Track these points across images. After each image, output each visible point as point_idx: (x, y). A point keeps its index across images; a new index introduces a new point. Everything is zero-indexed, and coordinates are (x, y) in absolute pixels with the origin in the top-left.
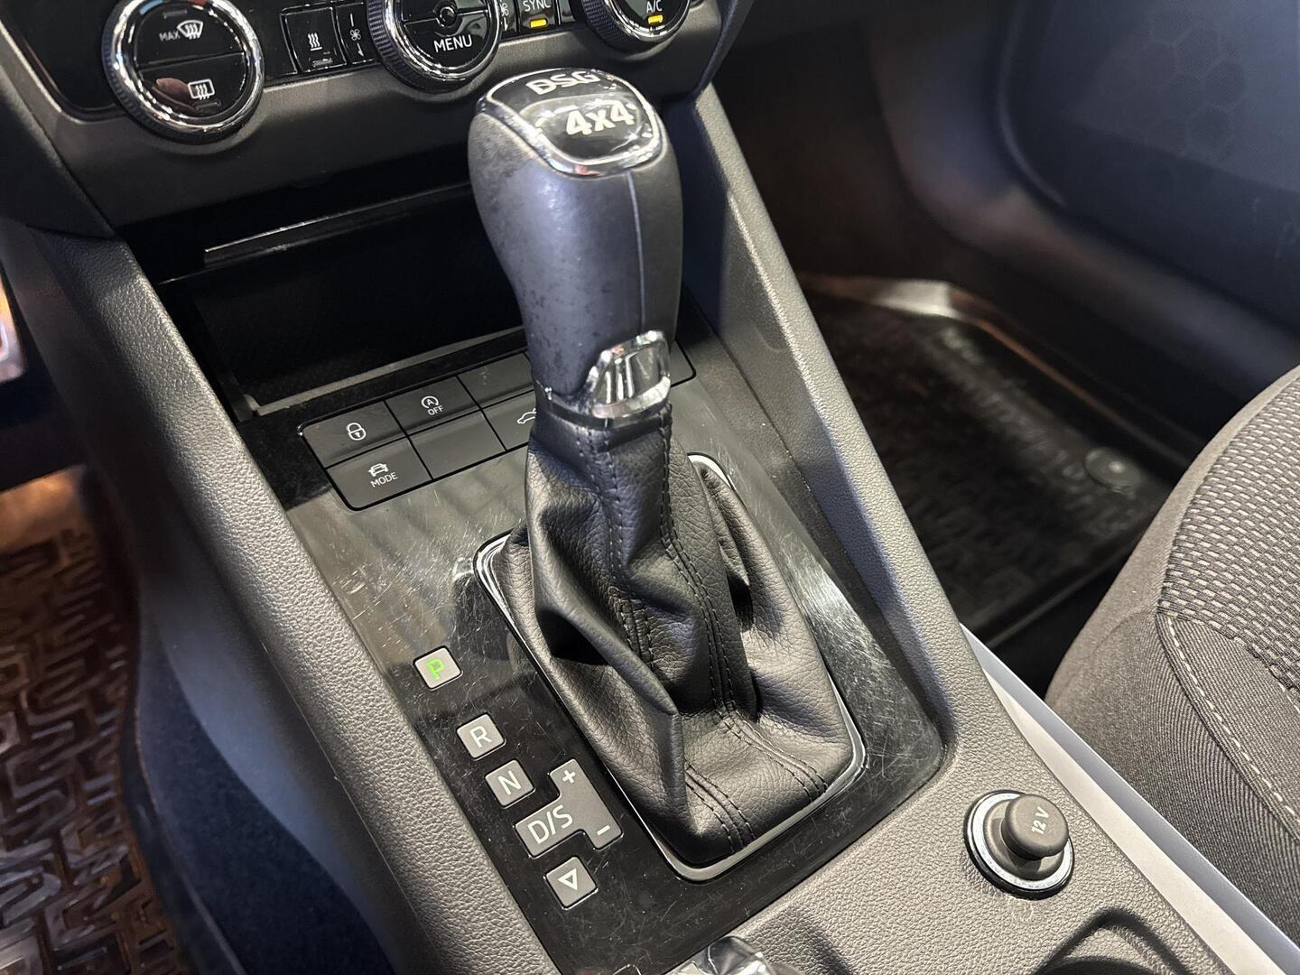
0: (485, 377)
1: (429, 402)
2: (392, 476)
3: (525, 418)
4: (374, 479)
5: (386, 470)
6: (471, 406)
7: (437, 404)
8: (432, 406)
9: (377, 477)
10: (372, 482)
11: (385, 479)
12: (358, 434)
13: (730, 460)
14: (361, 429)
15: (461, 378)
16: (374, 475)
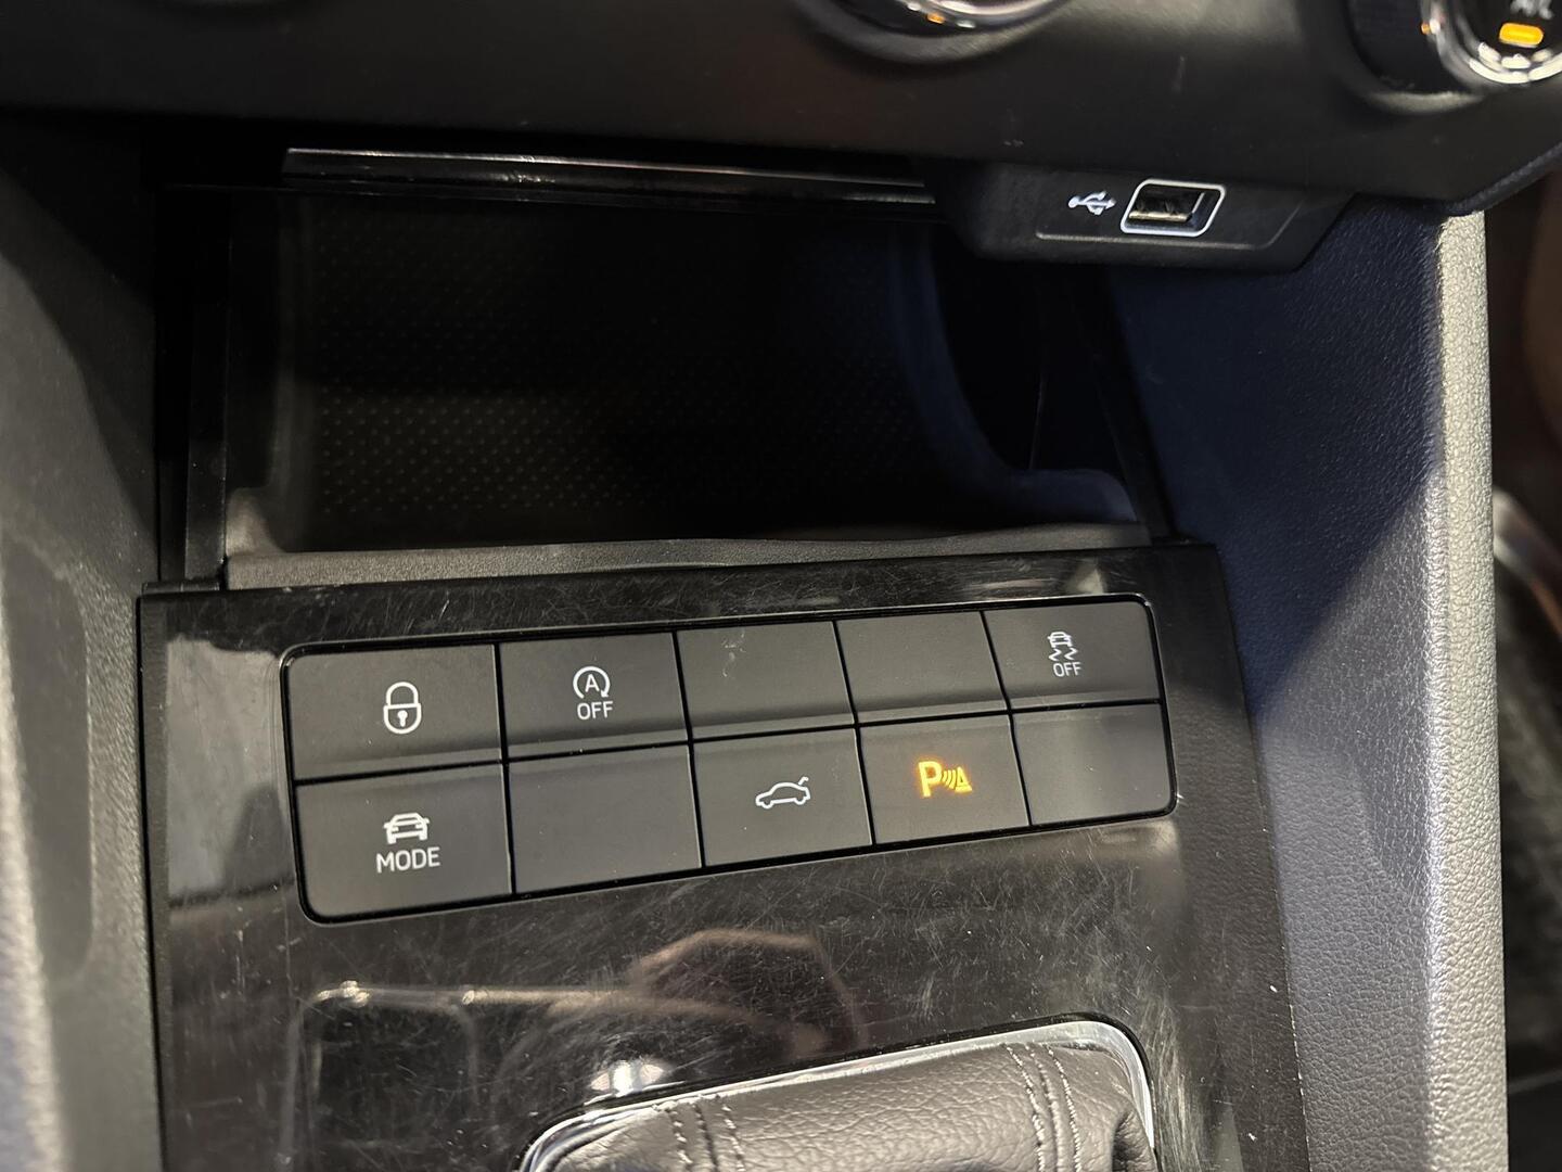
0: (732, 655)
1: (592, 683)
2: (430, 857)
3: (780, 794)
4: (387, 849)
5: (423, 835)
6: (670, 726)
7: (604, 694)
8: (593, 696)
9: (394, 848)
10: (379, 858)
11: (410, 858)
12: (403, 716)
13: (1175, 1060)
14: (416, 705)
15: (680, 640)
16: (392, 839)
